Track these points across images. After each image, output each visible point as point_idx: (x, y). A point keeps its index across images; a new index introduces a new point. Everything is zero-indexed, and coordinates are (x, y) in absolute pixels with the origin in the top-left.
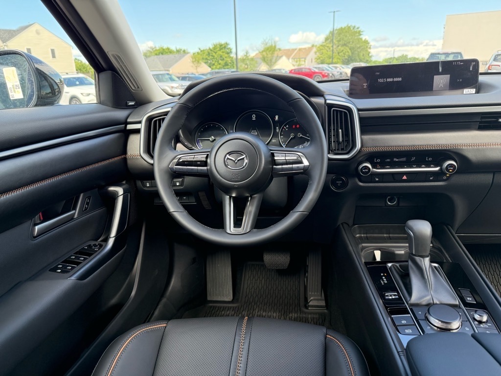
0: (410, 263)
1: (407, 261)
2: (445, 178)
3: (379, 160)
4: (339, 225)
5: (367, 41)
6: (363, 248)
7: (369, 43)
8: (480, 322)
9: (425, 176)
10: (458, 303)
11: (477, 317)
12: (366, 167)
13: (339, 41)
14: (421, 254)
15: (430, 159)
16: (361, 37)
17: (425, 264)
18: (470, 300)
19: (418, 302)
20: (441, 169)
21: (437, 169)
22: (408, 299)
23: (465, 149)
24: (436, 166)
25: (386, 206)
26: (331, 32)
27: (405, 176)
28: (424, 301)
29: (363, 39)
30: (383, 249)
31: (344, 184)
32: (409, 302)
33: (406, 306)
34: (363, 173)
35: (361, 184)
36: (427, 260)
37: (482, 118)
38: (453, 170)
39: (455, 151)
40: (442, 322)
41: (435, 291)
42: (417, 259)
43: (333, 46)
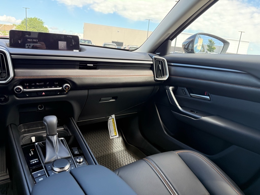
0: (47, 140)
1: (45, 140)
2: (65, 93)
3: (27, 84)
4: (8, 126)
5: (47, 28)
6: (24, 137)
7: (48, 29)
8: (80, 163)
9: (55, 92)
10: (70, 156)
11: (78, 160)
12: (19, 88)
13: (30, 25)
14: (51, 134)
15: (57, 83)
16: (43, 25)
17: (54, 139)
18: (76, 153)
19: (49, 161)
20: (63, 88)
21: (61, 88)
22: (44, 160)
23: (73, 78)
24: (60, 87)
25: (38, 111)
26: (25, 19)
27: (44, 93)
28: (53, 160)
29: (45, 27)
30: (36, 135)
31: (6, 100)
32: (44, 162)
33: (42, 165)
34: (17, 91)
35: (17, 98)
36: (55, 137)
37: (80, 63)
38: (68, 89)
39: (68, 79)
40: (60, 168)
41: (59, 152)
42: (50, 137)
43: (26, 27)
